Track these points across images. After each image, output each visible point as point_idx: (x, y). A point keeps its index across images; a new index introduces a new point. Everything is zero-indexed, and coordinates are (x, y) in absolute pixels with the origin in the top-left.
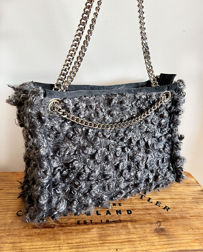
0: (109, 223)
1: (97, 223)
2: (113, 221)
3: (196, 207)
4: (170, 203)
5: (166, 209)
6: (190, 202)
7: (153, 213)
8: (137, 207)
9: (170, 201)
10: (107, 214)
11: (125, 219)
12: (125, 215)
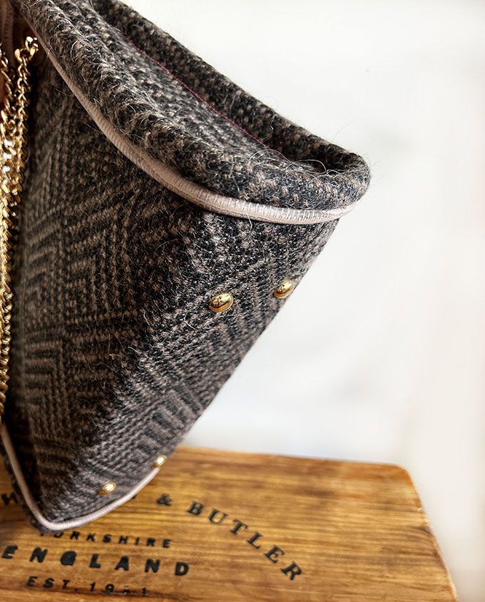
0: (111, 596)
1: (80, 589)
2: (125, 591)
3: (382, 577)
4: (308, 557)
5: (289, 574)
6: (371, 561)
7: (247, 580)
8: (211, 558)
9: (314, 551)
10: (117, 568)
11: (158, 589)
12: (166, 576)
